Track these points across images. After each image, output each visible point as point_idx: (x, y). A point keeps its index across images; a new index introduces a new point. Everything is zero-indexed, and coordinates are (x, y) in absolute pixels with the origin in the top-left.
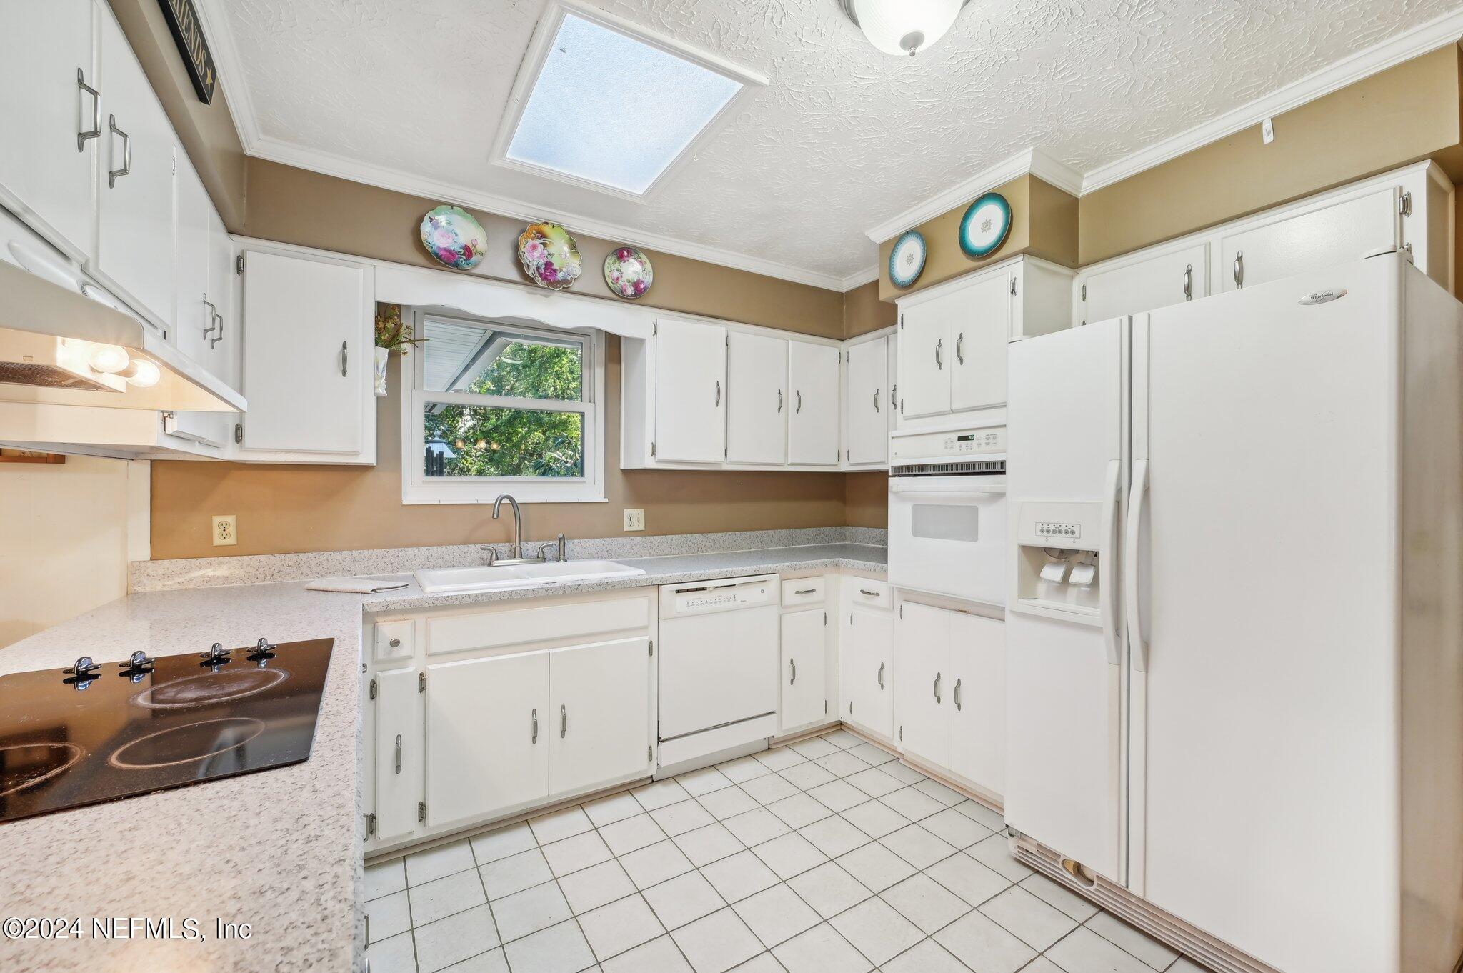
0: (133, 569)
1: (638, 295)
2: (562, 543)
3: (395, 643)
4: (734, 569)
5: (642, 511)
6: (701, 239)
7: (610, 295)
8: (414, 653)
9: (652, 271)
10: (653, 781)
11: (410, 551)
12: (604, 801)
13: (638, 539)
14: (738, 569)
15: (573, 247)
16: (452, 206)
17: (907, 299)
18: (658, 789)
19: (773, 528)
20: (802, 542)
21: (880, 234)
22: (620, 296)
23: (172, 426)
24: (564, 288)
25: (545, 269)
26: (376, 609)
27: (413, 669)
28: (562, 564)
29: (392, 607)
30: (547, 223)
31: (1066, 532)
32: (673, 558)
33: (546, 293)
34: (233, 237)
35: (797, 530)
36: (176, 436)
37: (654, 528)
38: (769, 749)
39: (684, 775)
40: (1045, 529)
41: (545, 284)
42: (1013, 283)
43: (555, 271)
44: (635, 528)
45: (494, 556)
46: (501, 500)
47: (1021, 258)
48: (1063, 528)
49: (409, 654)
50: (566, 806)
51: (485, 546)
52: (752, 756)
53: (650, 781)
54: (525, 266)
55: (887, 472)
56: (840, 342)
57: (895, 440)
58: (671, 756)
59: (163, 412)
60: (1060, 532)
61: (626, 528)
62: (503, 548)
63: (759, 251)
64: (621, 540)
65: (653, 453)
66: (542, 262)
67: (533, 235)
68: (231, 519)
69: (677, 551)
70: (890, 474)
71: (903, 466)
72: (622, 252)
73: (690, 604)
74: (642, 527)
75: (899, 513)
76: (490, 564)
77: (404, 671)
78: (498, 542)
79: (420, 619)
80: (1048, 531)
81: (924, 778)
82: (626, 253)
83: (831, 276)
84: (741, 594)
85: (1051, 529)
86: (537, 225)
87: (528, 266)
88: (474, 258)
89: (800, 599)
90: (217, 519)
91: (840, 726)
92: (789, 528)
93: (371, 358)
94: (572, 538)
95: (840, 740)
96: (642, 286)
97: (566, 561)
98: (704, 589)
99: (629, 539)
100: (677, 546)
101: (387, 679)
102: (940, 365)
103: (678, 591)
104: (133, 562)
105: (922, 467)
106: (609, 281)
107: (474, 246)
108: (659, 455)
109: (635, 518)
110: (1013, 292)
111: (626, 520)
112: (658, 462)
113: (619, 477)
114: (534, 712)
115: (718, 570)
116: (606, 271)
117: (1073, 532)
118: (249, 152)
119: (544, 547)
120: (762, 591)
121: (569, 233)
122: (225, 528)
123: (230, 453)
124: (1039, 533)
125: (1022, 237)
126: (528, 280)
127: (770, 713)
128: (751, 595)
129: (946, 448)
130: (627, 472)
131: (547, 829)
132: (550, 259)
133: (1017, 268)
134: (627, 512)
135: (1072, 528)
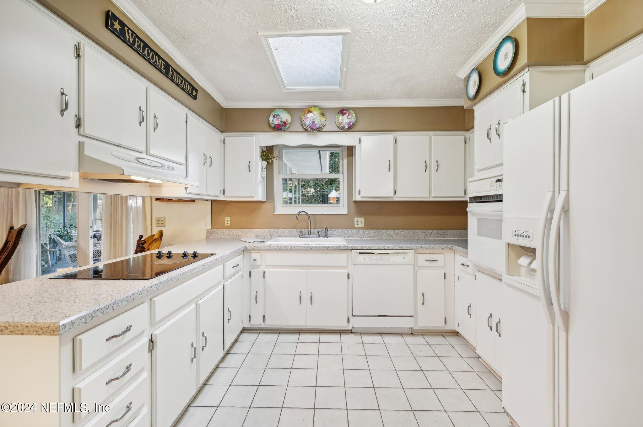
0: (208, 232)
1: (351, 128)
2: (326, 230)
3: (255, 260)
4: (389, 246)
5: (363, 219)
6: (377, 98)
7: (339, 130)
8: (262, 264)
9: (355, 117)
10: (351, 332)
11: (276, 230)
12: (329, 334)
13: (361, 231)
14: (390, 246)
15: (323, 114)
16: (279, 109)
17: (477, 106)
18: (352, 336)
19: (433, 229)
20: (450, 237)
21: (462, 75)
22: (343, 129)
23: (188, 191)
24: (319, 130)
25: (312, 125)
26: (250, 248)
27: (262, 269)
28: (326, 238)
29: (254, 248)
30: (311, 107)
31: (526, 237)
32: (377, 240)
33: (313, 133)
34: (222, 133)
35: (447, 231)
36: (190, 193)
37: (368, 226)
38: (412, 334)
39: (365, 333)
40: (517, 234)
41: (311, 130)
42: (524, 86)
43: (316, 124)
44: (359, 226)
45: (301, 234)
46: (300, 213)
47: (527, 70)
48: (525, 234)
49: (260, 264)
50: (314, 332)
51: (298, 230)
52: (401, 334)
53: (350, 332)
54: (304, 125)
55: (467, 201)
56: (466, 132)
57: (471, 183)
58: (357, 323)
59: (185, 187)
60: (523, 236)
61: (356, 226)
62: (306, 231)
63: (408, 96)
64: (353, 230)
65: (359, 194)
66: (311, 122)
67: (307, 113)
68: (229, 218)
69: (379, 237)
70: (468, 202)
71: (473, 197)
72: (342, 111)
73: (366, 259)
74: (363, 225)
75: (472, 222)
76: (299, 237)
77: (259, 270)
78: (304, 229)
79: (264, 253)
80: (518, 236)
81: (488, 371)
82: (344, 112)
83: (456, 99)
84: (393, 258)
85: (519, 234)
86: (308, 108)
87: (305, 125)
88: (287, 126)
89: (427, 264)
90: (226, 218)
91: (456, 334)
92: (442, 229)
93: (260, 165)
94: (332, 228)
95: (453, 340)
96: (351, 124)
97: (328, 237)
98: (374, 253)
99: (356, 230)
100: (379, 234)
101: (254, 271)
102: (490, 140)
103: (360, 253)
104: (207, 230)
105: (480, 197)
106: (338, 124)
107: (287, 121)
108: (362, 194)
109: (359, 221)
110: (524, 91)
111: (356, 223)
112: (362, 197)
113: (353, 204)
114: (301, 292)
115: (380, 246)
116: (336, 121)
117: (529, 237)
118: (225, 107)
119: (320, 231)
120: (404, 258)
121: (320, 109)
122: (227, 220)
123: (222, 198)
124: (514, 237)
125: (523, 59)
126: (306, 130)
127: (410, 316)
128: (398, 259)
129: (491, 186)
130: (356, 202)
131: (304, 337)
132: (314, 120)
133: (526, 76)
134: (356, 219)
135: (529, 234)
